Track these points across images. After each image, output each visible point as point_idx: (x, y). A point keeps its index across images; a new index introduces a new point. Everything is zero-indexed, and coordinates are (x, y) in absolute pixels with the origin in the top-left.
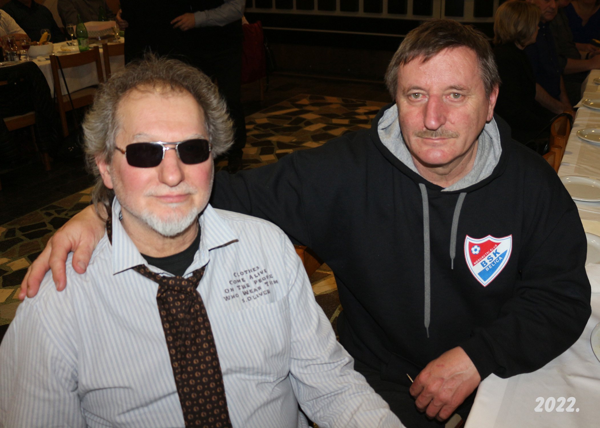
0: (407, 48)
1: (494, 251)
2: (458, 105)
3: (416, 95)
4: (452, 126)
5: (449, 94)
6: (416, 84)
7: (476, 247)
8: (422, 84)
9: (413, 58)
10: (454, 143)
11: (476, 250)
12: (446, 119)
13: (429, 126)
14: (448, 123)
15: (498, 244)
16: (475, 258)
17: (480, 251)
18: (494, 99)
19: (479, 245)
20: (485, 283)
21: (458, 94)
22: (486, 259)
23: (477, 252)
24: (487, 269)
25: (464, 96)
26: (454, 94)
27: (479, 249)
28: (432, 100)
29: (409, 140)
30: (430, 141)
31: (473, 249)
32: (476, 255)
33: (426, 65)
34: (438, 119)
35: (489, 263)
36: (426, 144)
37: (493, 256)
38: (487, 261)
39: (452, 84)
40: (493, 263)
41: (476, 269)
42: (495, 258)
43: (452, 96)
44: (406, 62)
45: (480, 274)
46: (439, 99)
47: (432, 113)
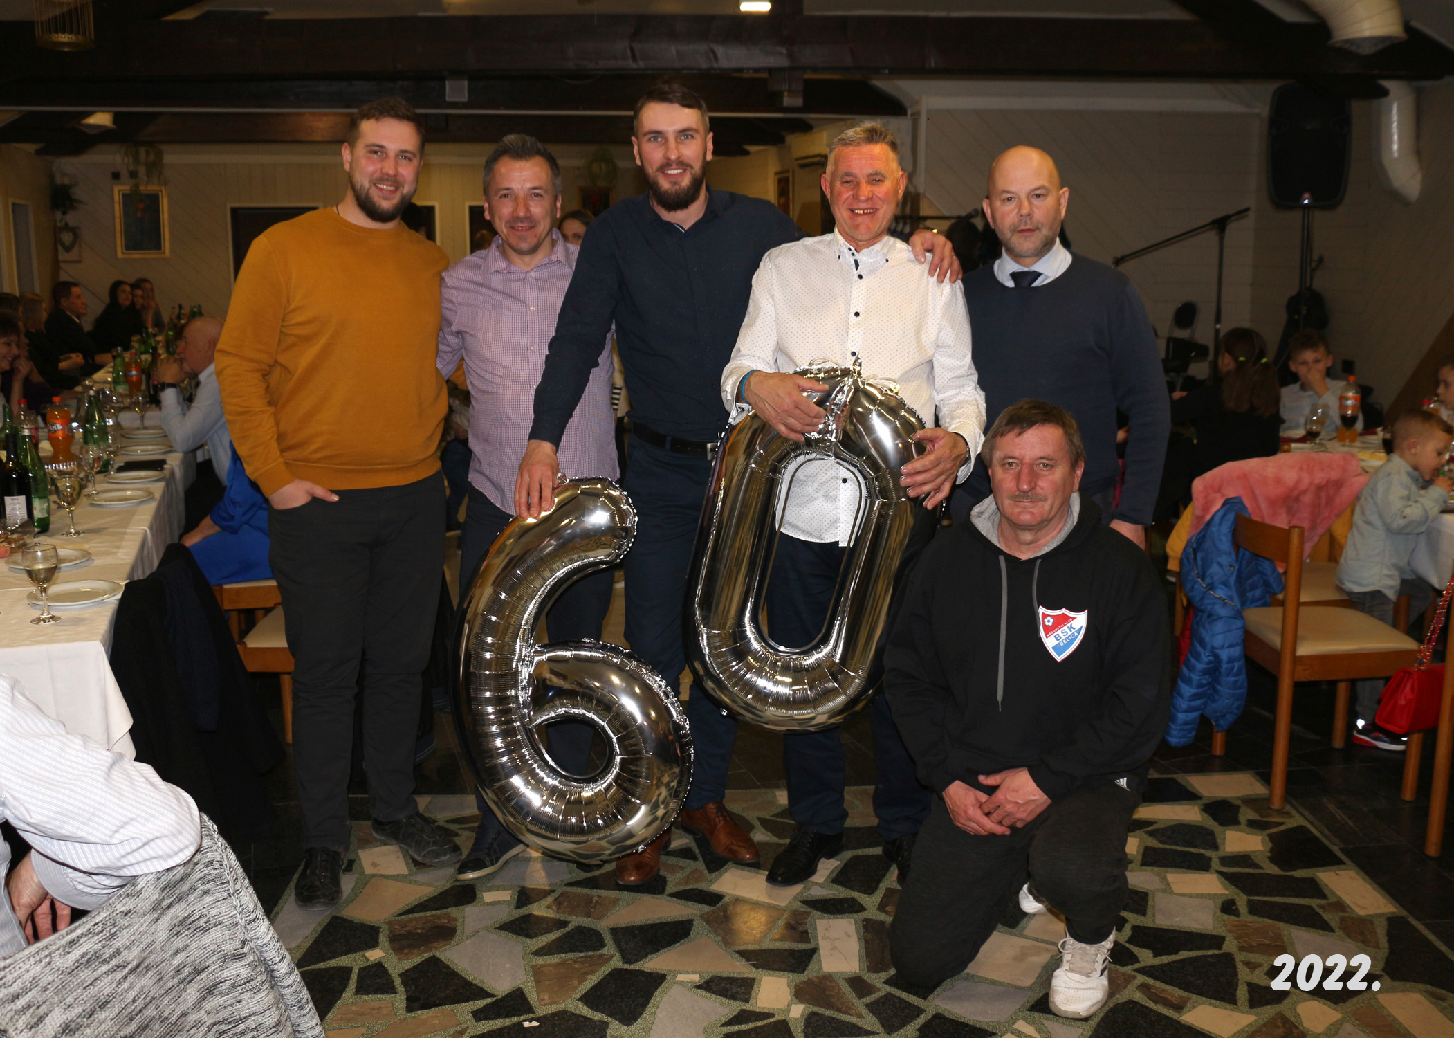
0: (1004, 423)
1: (1069, 625)
2: (1046, 473)
3: (1010, 464)
4: (1041, 491)
5: (1039, 464)
6: (1010, 454)
7: (1049, 618)
8: (1017, 454)
9: (1009, 432)
10: (1043, 506)
11: (1049, 622)
12: (1036, 485)
13: (1022, 489)
14: (1037, 488)
15: (1074, 619)
16: (1048, 630)
17: (1053, 623)
18: (1079, 472)
19: (1052, 616)
20: (1059, 658)
21: (1047, 465)
22: (1059, 632)
23: (1050, 624)
24: (1062, 644)
25: (1052, 466)
26: (1044, 464)
27: (1052, 620)
28: (1024, 467)
29: (1002, 505)
30: (1022, 504)
31: (1046, 620)
32: (1048, 626)
33: (1020, 438)
34: (1029, 483)
35: (1063, 638)
36: (1017, 506)
37: (1067, 630)
38: (1061, 635)
39: (1042, 455)
40: (1068, 638)
41: (1050, 642)
42: (1069, 633)
43: (1041, 465)
44: (1002, 434)
45: (1053, 648)
46: (1031, 466)
47: (1024, 477)
